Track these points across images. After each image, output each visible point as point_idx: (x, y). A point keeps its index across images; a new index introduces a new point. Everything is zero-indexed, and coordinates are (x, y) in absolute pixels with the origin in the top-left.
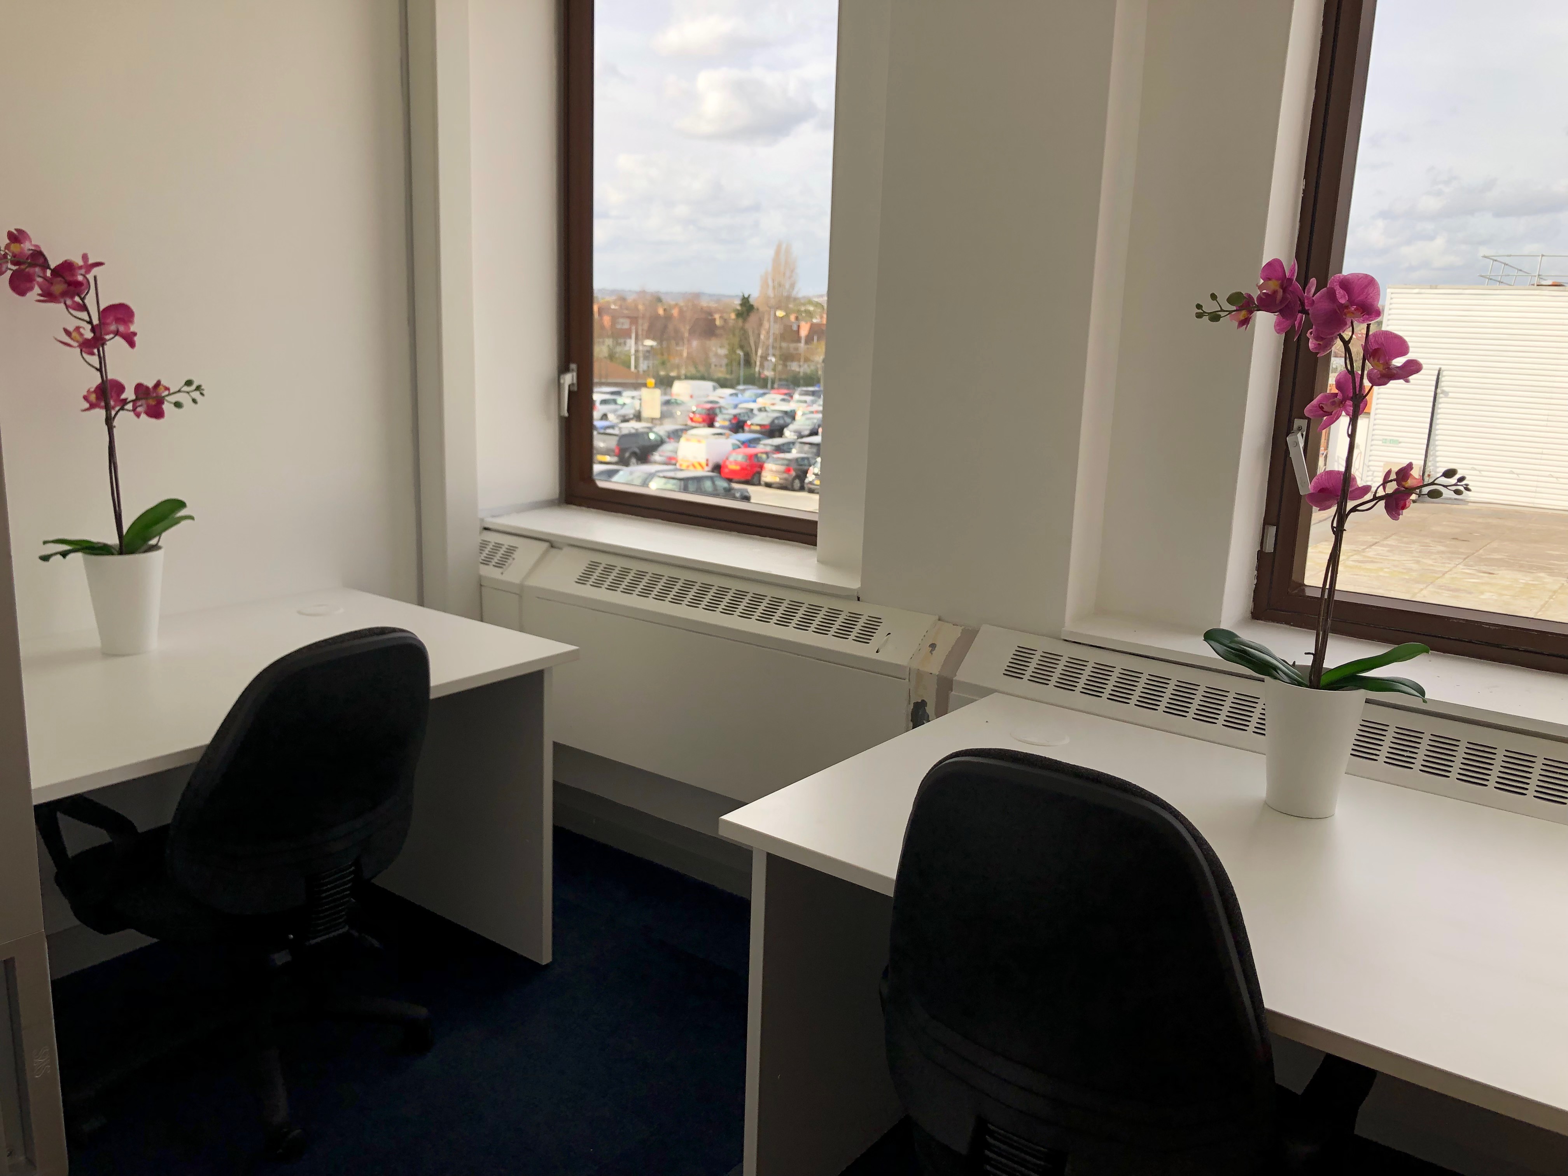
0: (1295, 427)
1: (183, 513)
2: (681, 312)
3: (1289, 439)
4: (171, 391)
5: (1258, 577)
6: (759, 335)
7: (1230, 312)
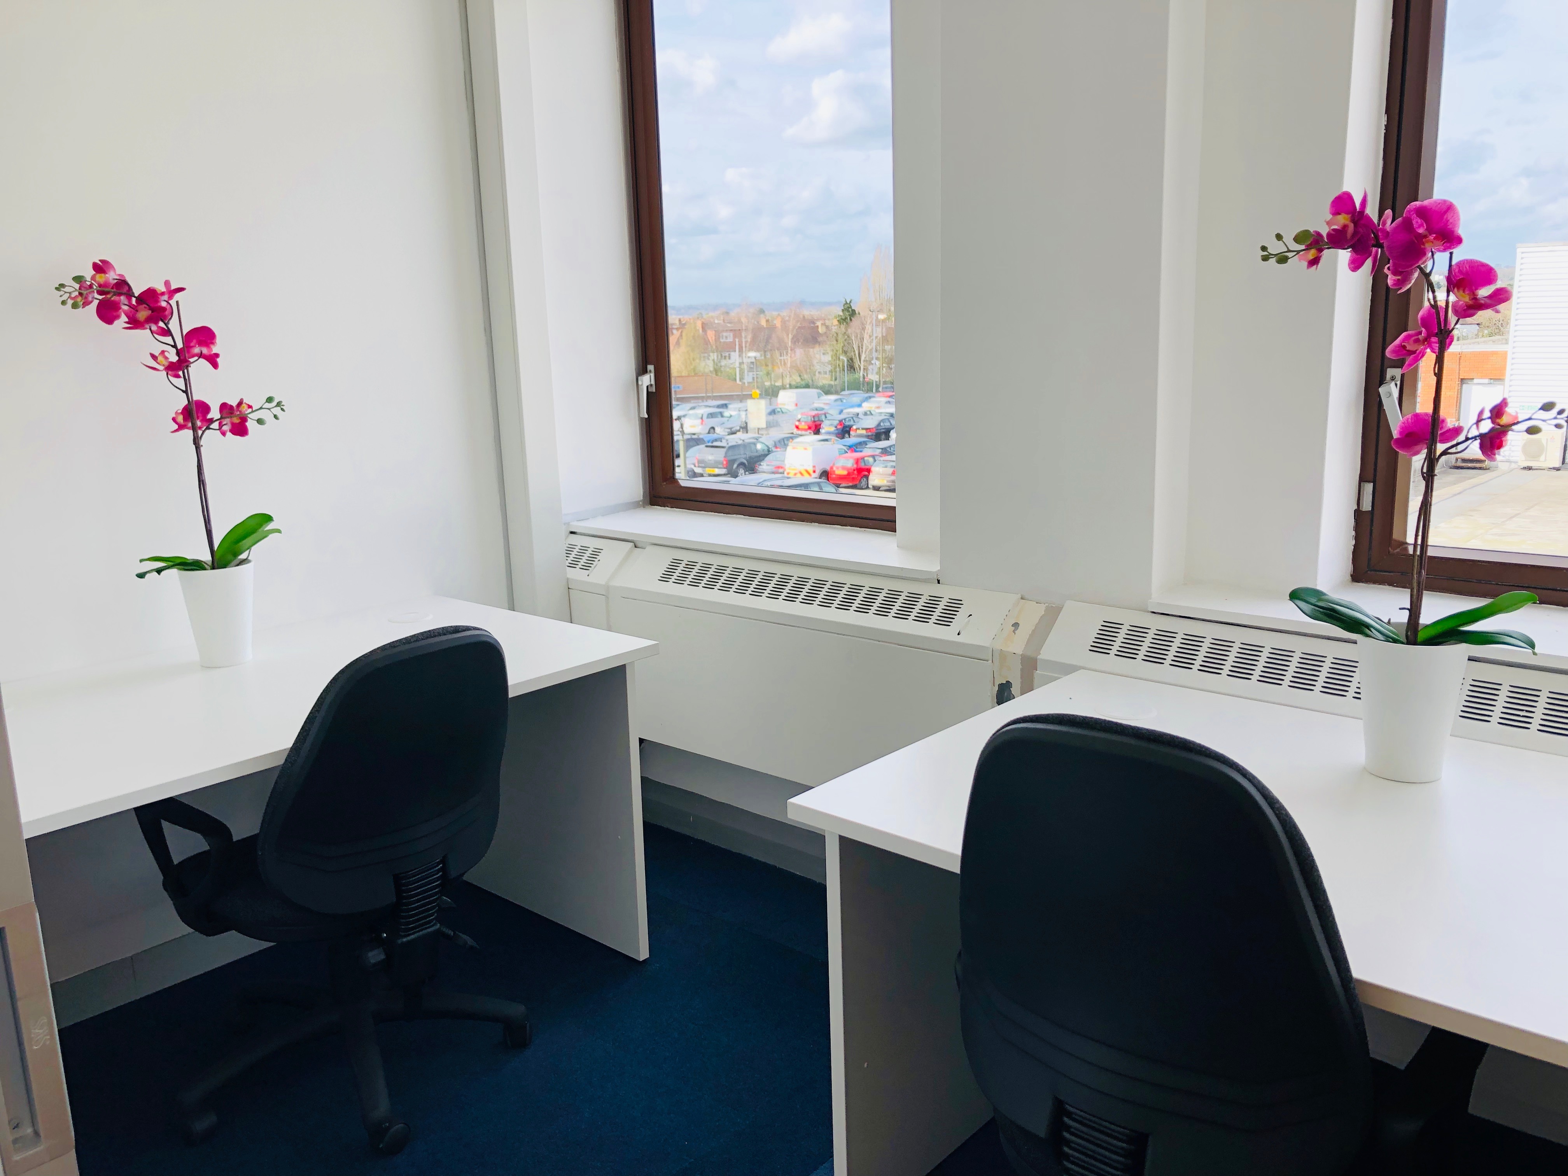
0: (1388, 376)
1: (271, 526)
2: (784, 322)
3: (1382, 390)
4: (254, 409)
5: (1357, 538)
6: (862, 339)
7: (1298, 252)
